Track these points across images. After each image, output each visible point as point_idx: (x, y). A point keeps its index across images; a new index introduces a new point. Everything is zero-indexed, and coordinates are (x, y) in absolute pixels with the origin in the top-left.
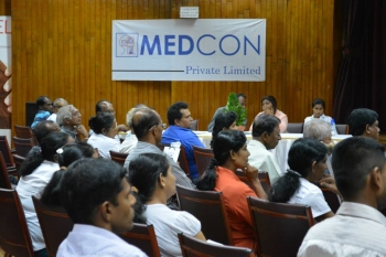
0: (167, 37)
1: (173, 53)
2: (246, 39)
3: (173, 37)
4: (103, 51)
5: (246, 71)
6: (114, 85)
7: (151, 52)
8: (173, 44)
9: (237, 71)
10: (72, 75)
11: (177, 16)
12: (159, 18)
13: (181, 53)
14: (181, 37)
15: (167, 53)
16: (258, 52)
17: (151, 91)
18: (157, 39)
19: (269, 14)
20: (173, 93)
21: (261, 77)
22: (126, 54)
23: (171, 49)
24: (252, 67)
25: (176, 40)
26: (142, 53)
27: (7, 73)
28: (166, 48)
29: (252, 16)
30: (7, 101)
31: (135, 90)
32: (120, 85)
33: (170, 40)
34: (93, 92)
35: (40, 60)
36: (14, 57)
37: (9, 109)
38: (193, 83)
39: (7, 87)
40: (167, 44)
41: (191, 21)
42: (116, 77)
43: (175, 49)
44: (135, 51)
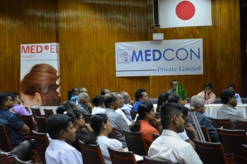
0: (146, 51)
1: (150, 60)
2: (191, 50)
3: (149, 51)
4: (111, 60)
5: (193, 69)
6: (117, 79)
7: (137, 60)
8: (150, 55)
9: (187, 69)
10: (93, 75)
11: (152, 39)
12: (142, 40)
13: (154, 60)
14: (154, 51)
15: (147, 60)
16: (199, 57)
17: (139, 82)
18: (140, 52)
19: (204, 36)
20: (151, 83)
21: (201, 72)
22: (123, 62)
23: (148, 58)
24: (196, 67)
25: (151, 53)
26: (132, 61)
27: (58, 74)
28: (146, 58)
29: (195, 37)
30: (58, 90)
31: (129, 82)
32: (121, 79)
33: (148, 53)
34: (106, 84)
35: (75, 67)
36: (61, 66)
37: (59, 95)
38: (162, 76)
39: (58, 83)
40: (146, 55)
41: (159, 41)
42: (118, 74)
43: (151, 57)
44: (128, 60)
